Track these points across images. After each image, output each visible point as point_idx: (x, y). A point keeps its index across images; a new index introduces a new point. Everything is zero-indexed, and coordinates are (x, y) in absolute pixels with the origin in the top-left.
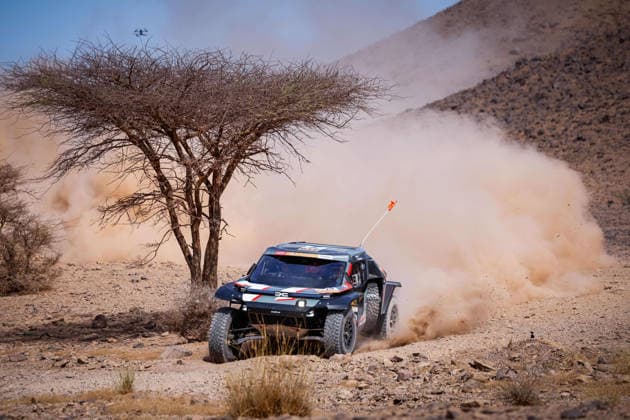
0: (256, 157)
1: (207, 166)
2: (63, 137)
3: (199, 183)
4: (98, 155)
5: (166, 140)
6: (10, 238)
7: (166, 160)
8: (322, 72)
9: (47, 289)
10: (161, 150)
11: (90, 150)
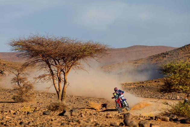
0: (78, 65)
3: (61, 72)
5: (53, 60)
7: (52, 65)
11: (32, 62)
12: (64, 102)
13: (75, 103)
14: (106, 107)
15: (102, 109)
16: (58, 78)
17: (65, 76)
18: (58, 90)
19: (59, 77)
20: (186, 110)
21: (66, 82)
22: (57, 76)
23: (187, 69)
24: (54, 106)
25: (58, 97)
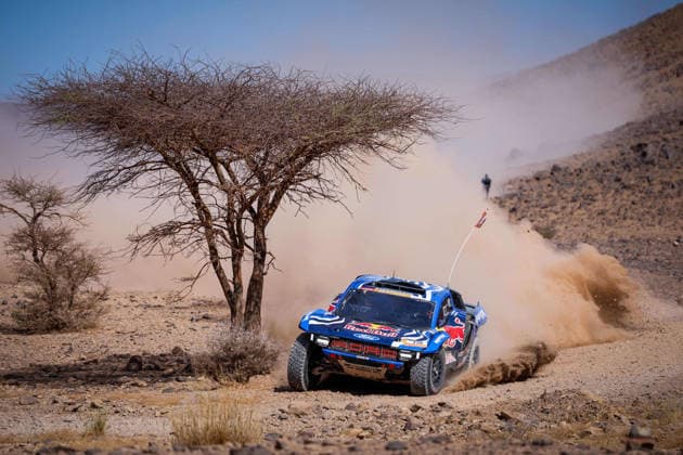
0: (308, 183)
1: (251, 192)
2: (94, 158)
3: (242, 211)
4: (130, 178)
5: (206, 163)
6: (52, 268)
7: (205, 185)
8: (380, 90)
9: (93, 326)
10: (200, 173)
11: (122, 173)
16: (232, 235)
18: (232, 288)
19: (235, 232)
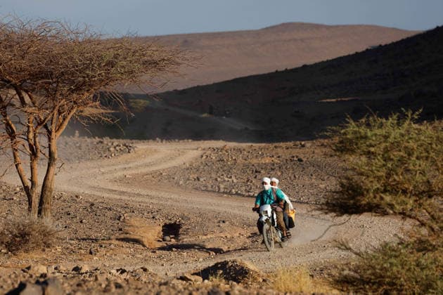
12: (48, 221)
13: (81, 222)
14: (176, 235)
15: (164, 240)
16: (30, 145)
17: (50, 139)
18: (29, 184)
19: (32, 142)
20: (403, 268)
21: (54, 160)
22: (28, 140)
23: (407, 144)
24: (15, 232)
25: (30, 204)
